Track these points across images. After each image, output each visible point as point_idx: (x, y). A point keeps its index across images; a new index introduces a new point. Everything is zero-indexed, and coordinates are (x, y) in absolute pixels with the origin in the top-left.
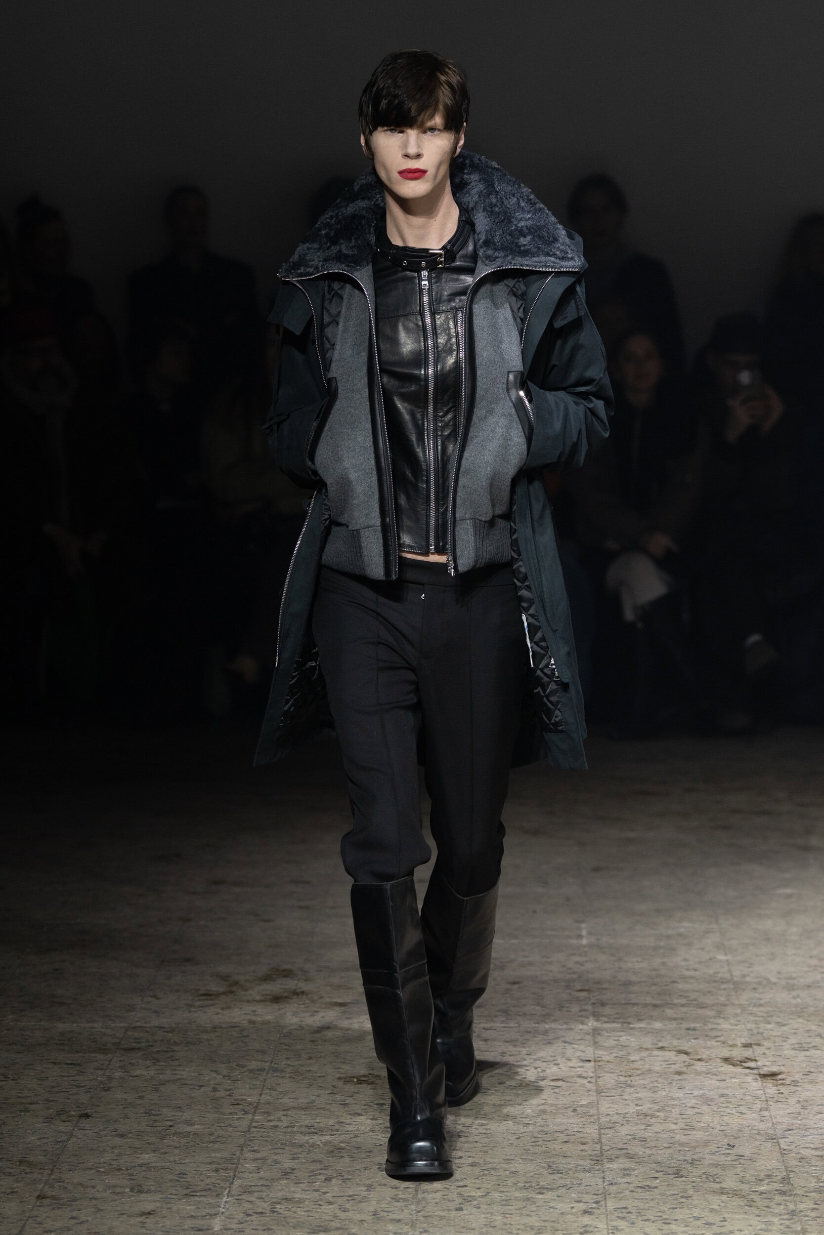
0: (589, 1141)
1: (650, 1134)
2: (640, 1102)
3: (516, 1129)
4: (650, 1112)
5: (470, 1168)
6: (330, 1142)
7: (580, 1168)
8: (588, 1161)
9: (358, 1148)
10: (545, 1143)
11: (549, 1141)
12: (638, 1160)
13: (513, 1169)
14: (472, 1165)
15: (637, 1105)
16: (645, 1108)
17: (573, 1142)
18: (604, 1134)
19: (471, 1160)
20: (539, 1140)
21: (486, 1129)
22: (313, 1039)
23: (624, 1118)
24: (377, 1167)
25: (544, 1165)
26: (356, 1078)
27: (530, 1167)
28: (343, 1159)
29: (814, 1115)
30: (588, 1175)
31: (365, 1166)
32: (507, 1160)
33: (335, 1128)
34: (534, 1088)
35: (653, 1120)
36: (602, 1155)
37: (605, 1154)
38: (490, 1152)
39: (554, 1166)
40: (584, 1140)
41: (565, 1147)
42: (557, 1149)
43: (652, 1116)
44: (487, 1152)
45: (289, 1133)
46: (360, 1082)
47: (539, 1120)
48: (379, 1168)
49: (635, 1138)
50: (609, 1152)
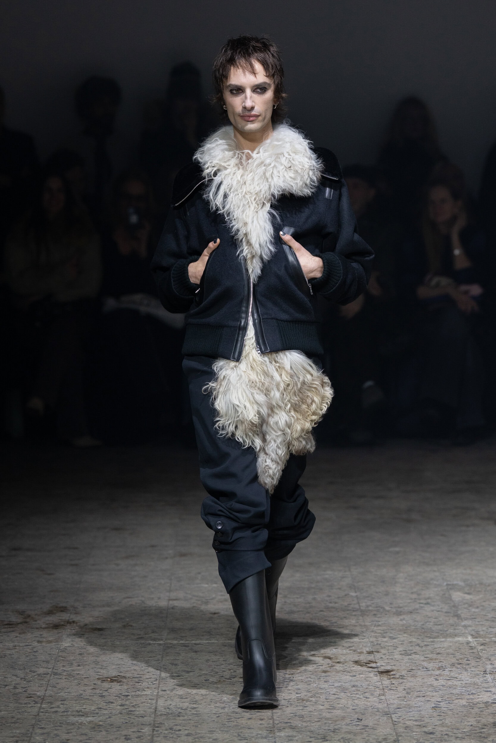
0: (265, 718)
1: (306, 713)
2: (299, 691)
3: (217, 710)
4: (306, 698)
5: (186, 737)
6: (93, 721)
7: (259, 736)
8: (265, 731)
9: (111, 725)
10: (236, 719)
11: (239, 718)
12: (298, 730)
13: (215, 738)
14: (188, 735)
15: (297, 693)
16: (303, 695)
17: (255, 719)
18: (275, 713)
19: (186, 732)
20: (232, 717)
21: (196, 711)
22: (80, 653)
23: (288, 702)
24: (124, 737)
25: (235, 734)
26: (110, 678)
27: (226, 736)
28: (101, 732)
29: (415, 698)
30: (265, 740)
31: (116, 737)
32: (211, 731)
33: (96, 712)
34: (228, 683)
35: (308, 703)
36: (274, 727)
37: (276, 726)
38: (199, 726)
39: (242, 735)
40: (262, 718)
41: (249, 722)
42: (244, 724)
43: (307, 701)
44: (197, 726)
45: (65, 716)
46: (112, 681)
47: (232, 704)
48: (125, 738)
49: (296, 716)
50: (279, 725)
